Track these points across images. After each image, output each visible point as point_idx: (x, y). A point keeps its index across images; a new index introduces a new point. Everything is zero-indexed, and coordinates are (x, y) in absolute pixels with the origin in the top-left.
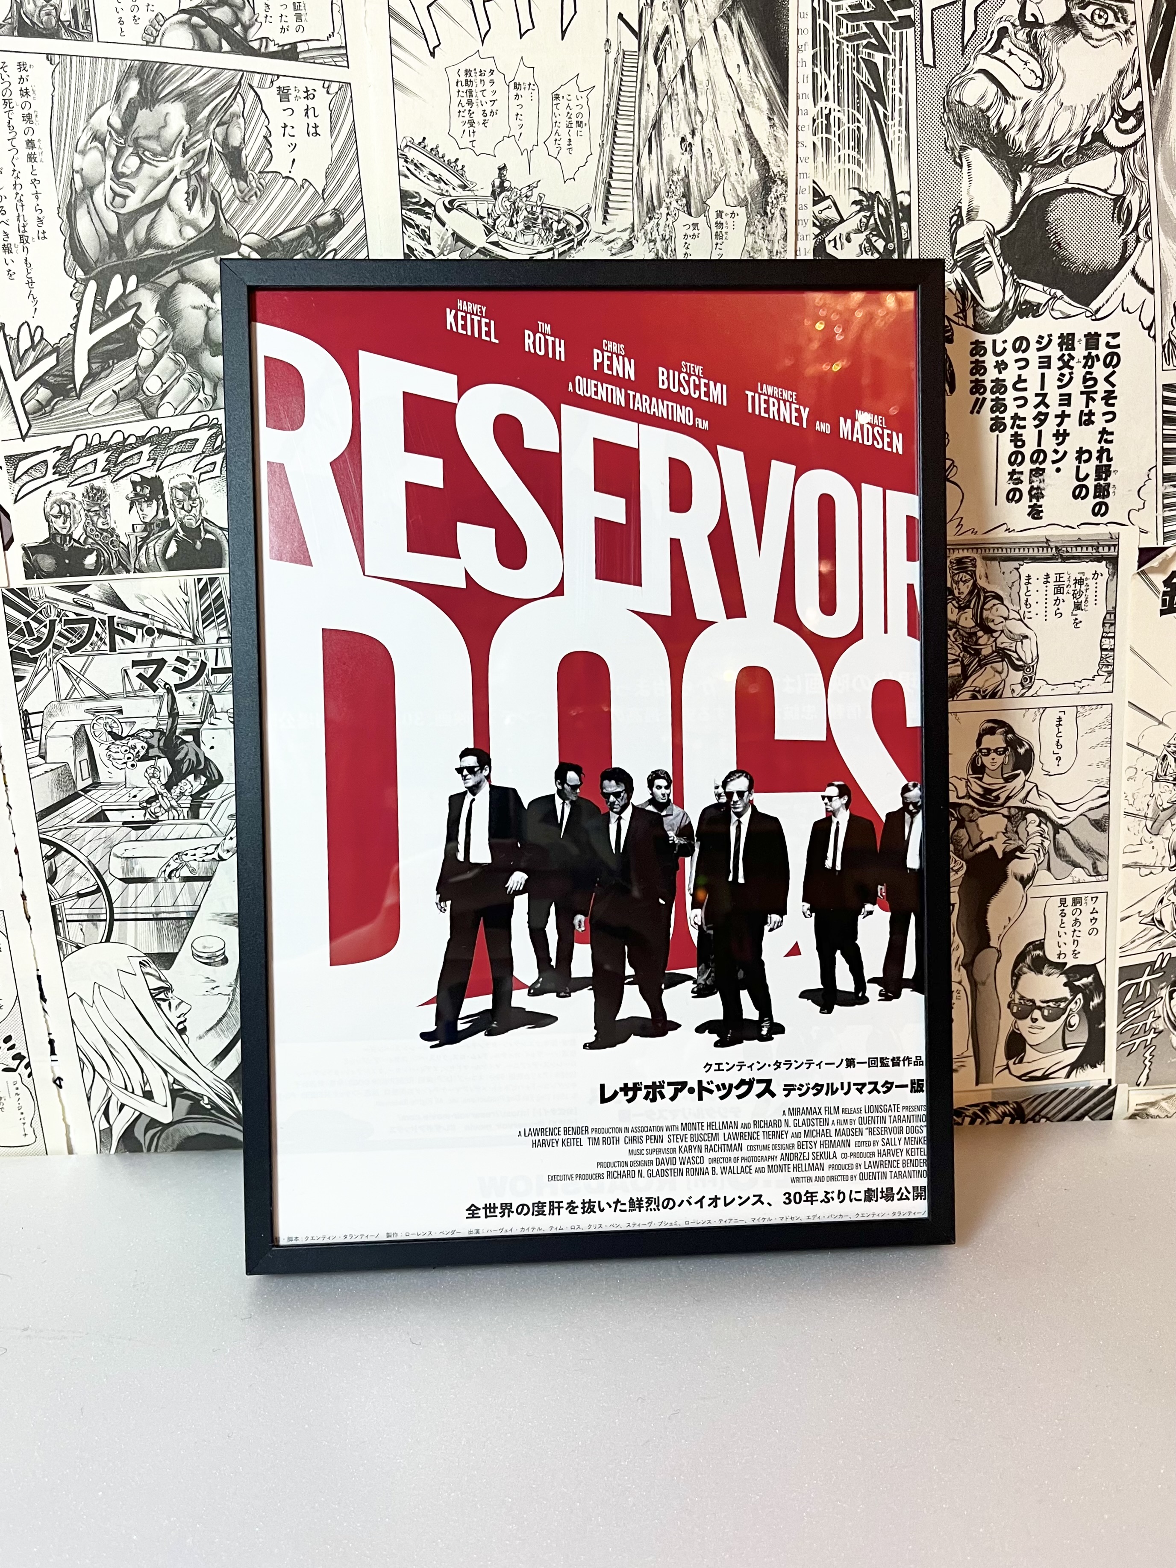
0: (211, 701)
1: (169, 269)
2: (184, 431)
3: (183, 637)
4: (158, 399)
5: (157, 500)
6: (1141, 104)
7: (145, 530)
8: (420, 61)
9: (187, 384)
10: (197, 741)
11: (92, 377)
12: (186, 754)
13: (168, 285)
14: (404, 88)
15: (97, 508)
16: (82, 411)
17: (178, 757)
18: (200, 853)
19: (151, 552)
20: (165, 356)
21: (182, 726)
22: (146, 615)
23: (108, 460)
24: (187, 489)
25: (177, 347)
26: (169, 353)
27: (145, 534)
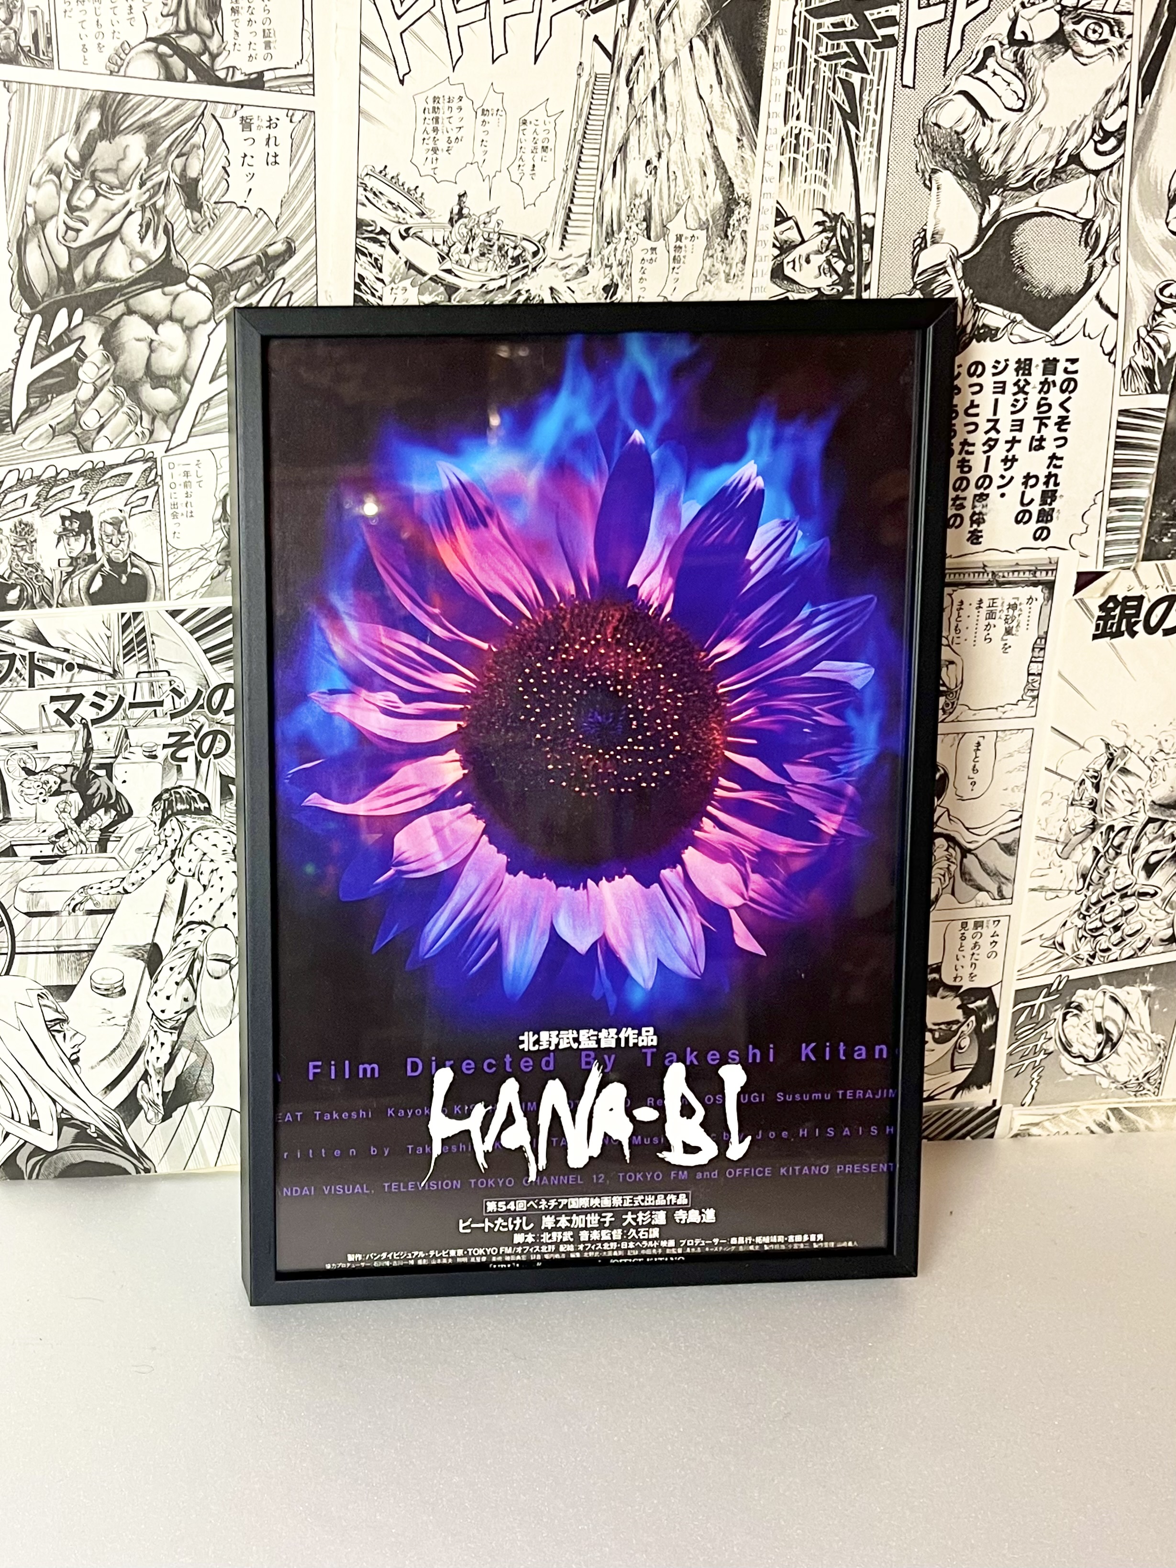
0: (127, 736)
1: (115, 301)
2: (118, 465)
3: (103, 672)
4: (94, 433)
5: (86, 534)
6: (1124, 124)
7: (71, 565)
8: (388, 88)
9: (126, 417)
10: (110, 776)
11: (30, 411)
12: (98, 789)
13: (113, 318)
14: (370, 117)
15: (24, 543)
16: (17, 446)
17: (90, 792)
18: (105, 886)
19: (76, 587)
20: (105, 390)
21: (95, 761)
22: (67, 650)
23: (39, 495)
24: (116, 524)
25: (118, 380)
26: (110, 387)
27: (71, 569)
